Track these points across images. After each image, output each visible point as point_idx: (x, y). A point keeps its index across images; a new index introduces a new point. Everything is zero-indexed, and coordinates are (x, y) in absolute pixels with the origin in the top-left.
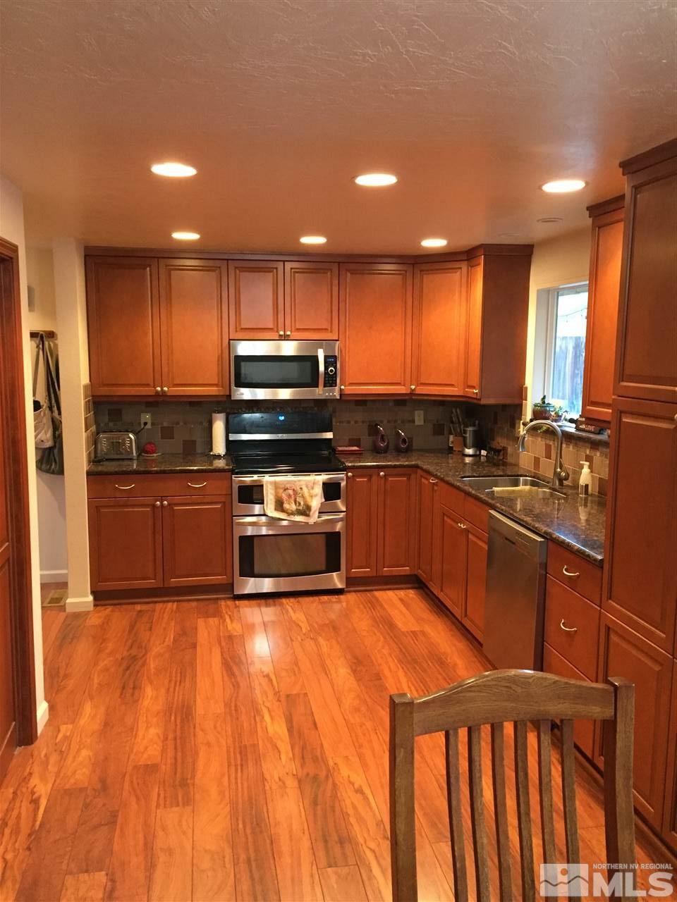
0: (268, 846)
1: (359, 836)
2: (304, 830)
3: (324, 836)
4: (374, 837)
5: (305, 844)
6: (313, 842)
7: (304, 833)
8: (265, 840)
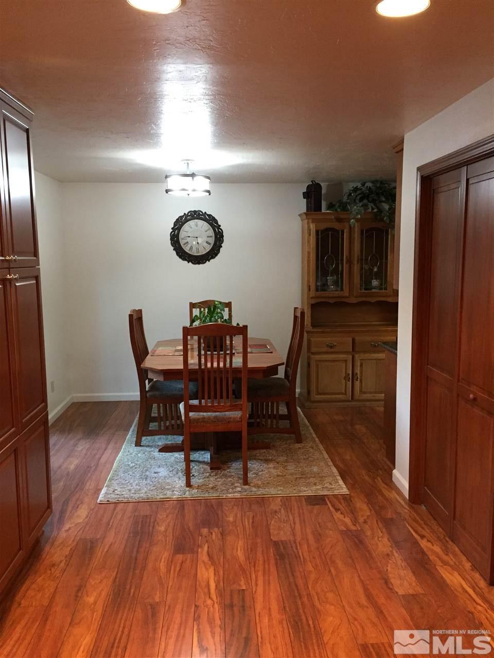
0: (287, 605)
1: (217, 609)
2: (259, 617)
3: (244, 610)
4: (205, 608)
5: (259, 606)
6: (252, 606)
7: (259, 614)
8: (290, 610)
